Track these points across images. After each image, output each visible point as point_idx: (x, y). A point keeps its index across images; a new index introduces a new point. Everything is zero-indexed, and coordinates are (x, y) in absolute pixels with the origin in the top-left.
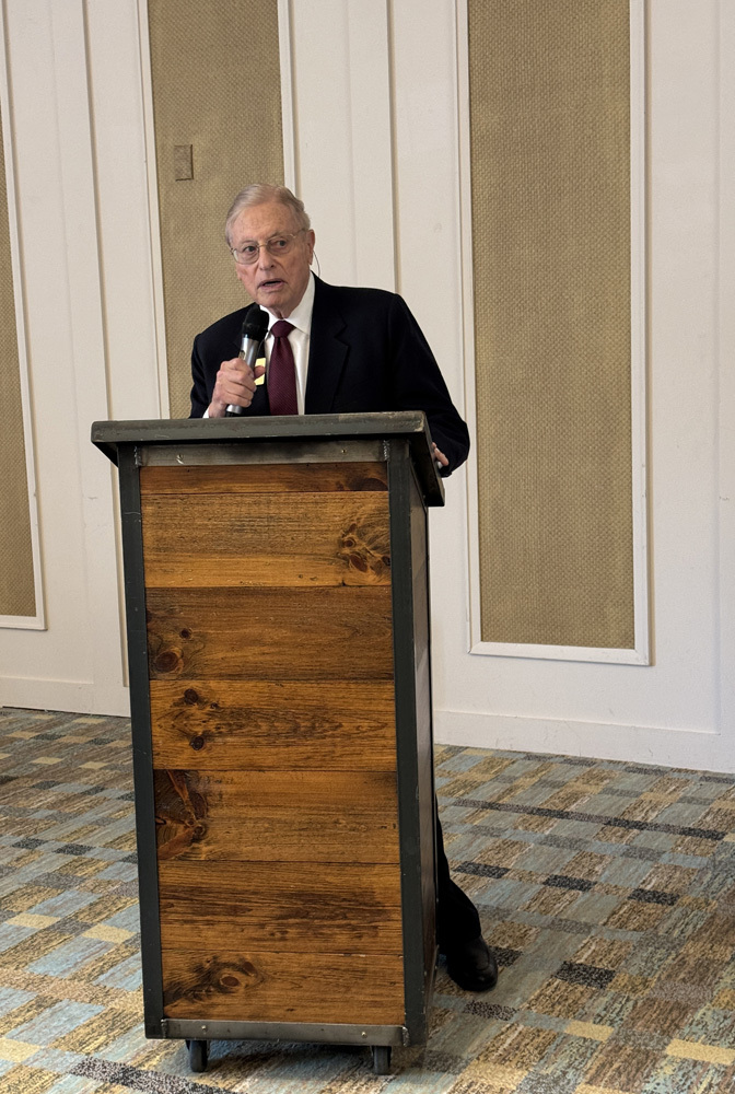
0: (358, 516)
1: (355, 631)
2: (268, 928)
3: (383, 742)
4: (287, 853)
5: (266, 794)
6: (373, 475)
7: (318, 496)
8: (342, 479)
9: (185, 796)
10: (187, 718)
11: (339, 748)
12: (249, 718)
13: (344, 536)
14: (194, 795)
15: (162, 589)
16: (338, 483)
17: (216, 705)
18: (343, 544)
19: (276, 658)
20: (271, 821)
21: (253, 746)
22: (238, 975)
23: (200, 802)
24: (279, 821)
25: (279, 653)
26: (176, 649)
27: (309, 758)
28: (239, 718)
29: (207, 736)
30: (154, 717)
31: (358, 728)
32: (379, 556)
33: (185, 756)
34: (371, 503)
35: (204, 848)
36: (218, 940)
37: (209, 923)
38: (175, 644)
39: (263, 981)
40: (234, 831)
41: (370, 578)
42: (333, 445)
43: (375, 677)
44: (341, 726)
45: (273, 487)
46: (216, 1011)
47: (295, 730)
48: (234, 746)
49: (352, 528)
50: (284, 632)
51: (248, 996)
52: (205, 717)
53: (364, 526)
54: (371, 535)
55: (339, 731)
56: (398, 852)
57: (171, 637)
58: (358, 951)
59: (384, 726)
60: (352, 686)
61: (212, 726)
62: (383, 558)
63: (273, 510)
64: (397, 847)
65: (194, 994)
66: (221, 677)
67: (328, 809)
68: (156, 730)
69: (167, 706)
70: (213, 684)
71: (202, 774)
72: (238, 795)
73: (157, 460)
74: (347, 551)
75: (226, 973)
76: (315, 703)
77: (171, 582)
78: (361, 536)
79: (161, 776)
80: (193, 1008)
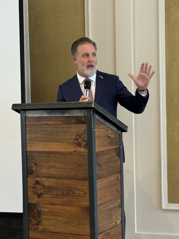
0: (79, 131)
1: (79, 165)
3: (86, 198)
4: (61, 230)
5: (56, 212)
6: (83, 119)
7: (69, 126)
8: (75, 121)
9: (36, 211)
10: (36, 189)
11: (74, 200)
12: (52, 189)
13: (76, 137)
14: (38, 211)
15: (31, 151)
16: (74, 122)
17: (43, 185)
18: (75, 139)
20: (57, 220)
21: (52, 198)
23: (39, 213)
24: (59, 220)
25: (59, 171)
26: (34, 168)
27: (67, 202)
28: (49, 189)
29: (41, 194)
30: (28, 188)
31: (79, 194)
32: (85, 143)
33: (36, 200)
34: (83, 128)
35: (40, 227)
40: (48, 223)
41: (82, 150)
42: (73, 111)
43: (84, 179)
44: (75, 193)
45: (58, 123)
47: (63, 194)
48: (48, 197)
49: (78, 135)
50: (61, 165)
52: (41, 189)
53: (81, 135)
54: (83, 137)
55: (74, 195)
56: (90, 232)
57: (33, 165)
59: (86, 193)
60: (78, 181)
61: (42, 191)
62: (86, 144)
63: (58, 129)
64: (89, 230)
66: (45, 177)
67: (71, 218)
68: (29, 192)
69: (31, 185)
70: (43, 179)
71: (40, 205)
72: (49, 212)
73: (30, 114)
74: (76, 141)
76: (68, 186)
77: (34, 149)
78: (80, 138)
79: (30, 205)
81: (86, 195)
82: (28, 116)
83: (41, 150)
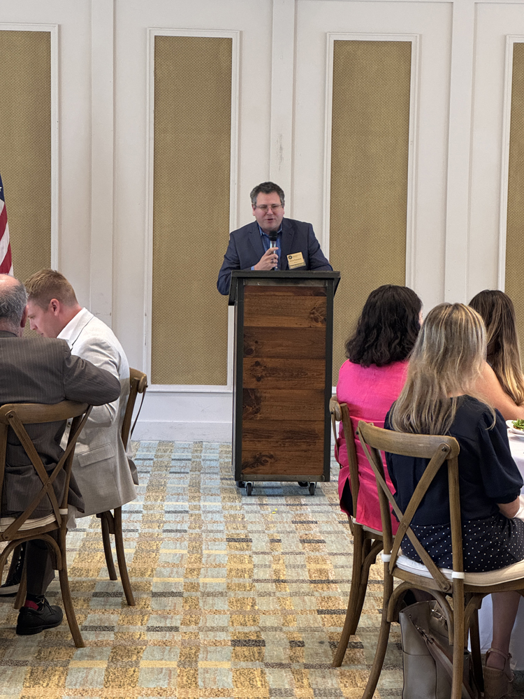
0: (316, 304)
1: (314, 343)
2: (279, 443)
3: (321, 380)
4: (287, 417)
5: (281, 397)
6: (322, 291)
7: (303, 297)
8: (312, 292)
9: (253, 397)
10: (255, 371)
11: (306, 382)
12: (276, 371)
13: (311, 311)
14: (256, 397)
15: (250, 327)
16: (310, 294)
17: (265, 367)
18: (311, 313)
19: (287, 351)
20: (282, 406)
21: (277, 381)
22: (268, 459)
23: (258, 400)
24: (285, 406)
25: (287, 349)
26: (253, 347)
27: (296, 385)
28: (273, 371)
29: (262, 377)
30: (244, 370)
31: (313, 375)
32: (323, 318)
33: (254, 384)
34: (321, 300)
35: (259, 415)
36: (262, 447)
37: (259, 441)
38: (253, 345)
39: (276, 461)
40: (269, 410)
41: (319, 325)
42: (309, 281)
43: (319, 358)
44: (307, 374)
45: (289, 294)
46: (260, 471)
48: (271, 381)
49: (314, 308)
50: (290, 342)
51: (271, 466)
52: (262, 371)
53: (318, 308)
54: (320, 311)
55: (306, 376)
56: (324, 417)
57: (252, 343)
58: (309, 450)
59: (322, 374)
60: (312, 361)
61: (264, 374)
63: (289, 301)
64: (324, 415)
65: (252, 466)
66: (268, 357)
67: (301, 402)
68: (244, 375)
69: (249, 367)
70: (265, 359)
71: (259, 390)
72: (271, 398)
73: (251, 284)
74: (312, 316)
75: (264, 458)
76: (299, 366)
77: (254, 325)
78: (317, 311)
79: (246, 390)
80: (252, 470)
81: (321, 376)
82: (249, 285)
83: (264, 325)
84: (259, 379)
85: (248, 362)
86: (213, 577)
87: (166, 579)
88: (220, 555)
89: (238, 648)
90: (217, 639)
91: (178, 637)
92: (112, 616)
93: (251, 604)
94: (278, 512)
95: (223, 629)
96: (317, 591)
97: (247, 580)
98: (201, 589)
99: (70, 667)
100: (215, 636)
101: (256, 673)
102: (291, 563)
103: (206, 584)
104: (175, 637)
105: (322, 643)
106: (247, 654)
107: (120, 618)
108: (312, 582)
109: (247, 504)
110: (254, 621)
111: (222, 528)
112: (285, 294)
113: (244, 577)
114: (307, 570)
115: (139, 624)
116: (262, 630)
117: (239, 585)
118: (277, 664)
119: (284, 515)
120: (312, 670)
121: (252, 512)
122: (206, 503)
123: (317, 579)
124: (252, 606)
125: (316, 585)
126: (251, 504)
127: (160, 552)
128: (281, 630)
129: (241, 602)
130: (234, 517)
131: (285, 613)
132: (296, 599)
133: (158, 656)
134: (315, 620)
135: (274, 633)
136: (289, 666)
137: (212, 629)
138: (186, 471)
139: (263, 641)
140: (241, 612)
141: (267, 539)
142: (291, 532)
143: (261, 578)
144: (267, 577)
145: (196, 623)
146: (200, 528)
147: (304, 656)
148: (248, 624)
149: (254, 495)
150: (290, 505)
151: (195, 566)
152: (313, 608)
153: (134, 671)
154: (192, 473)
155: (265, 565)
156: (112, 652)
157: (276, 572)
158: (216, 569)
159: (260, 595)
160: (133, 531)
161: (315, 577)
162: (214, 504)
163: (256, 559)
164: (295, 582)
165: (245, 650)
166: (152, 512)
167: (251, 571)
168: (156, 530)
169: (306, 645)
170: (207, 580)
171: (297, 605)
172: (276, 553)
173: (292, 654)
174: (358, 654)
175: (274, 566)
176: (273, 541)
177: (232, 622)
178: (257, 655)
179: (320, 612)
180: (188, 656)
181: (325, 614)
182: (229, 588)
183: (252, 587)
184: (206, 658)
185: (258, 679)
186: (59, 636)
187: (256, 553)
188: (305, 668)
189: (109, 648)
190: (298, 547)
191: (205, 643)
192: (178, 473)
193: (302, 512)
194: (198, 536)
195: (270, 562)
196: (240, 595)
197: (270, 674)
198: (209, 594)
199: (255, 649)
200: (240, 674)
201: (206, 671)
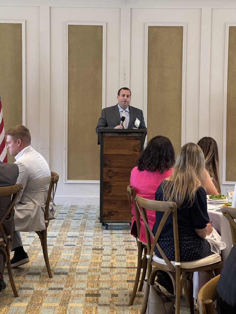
0: (136, 144)
2: (120, 206)
5: (120, 185)
6: (139, 138)
7: (130, 141)
8: (134, 138)
9: (108, 186)
10: (109, 174)
14: (109, 185)
15: (106, 154)
17: (113, 172)
18: (134, 148)
19: (123, 165)
21: (119, 178)
22: (115, 213)
23: (110, 187)
28: (117, 174)
29: (112, 176)
30: (104, 174)
32: (139, 150)
33: (108, 180)
34: (138, 142)
35: (110, 194)
36: (112, 208)
37: (110, 205)
38: (108, 162)
39: (119, 214)
40: (115, 191)
41: (138, 153)
42: (133, 133)
45: (124, 139)
46: (111, 218)
48: (116, 178)
49: (135, 146)
50: (124, 161)
51: (116, 216)
54: (138, 147)
61: (113, 175)
63: (124, 143)
65: (108, 216)
66: (114, 167)
68: (104, 175)
69: (106, 172)
70: (113, 168)
71: (111, 182)
72: (116, 186)
73: (107, 135)
75: (113, 213)
77: (108, 153)
79: (105, 182)
80: (108, 218)
83: (113, 153)
84: (110, 177)
85: (106, 169)
86: (83, 266)
87: (62, 267)
88: (88, 256)
89: (88, 298)
90: (79, 293)
91: (62, 292)
92: (34, 283)
93: (97, 278)
94: (118, 237)
95: (83, 289)
96: (128, 272)
97: (98, 267)
98: (77, 271)
99: (11, 305)
100: (78, 292)
101: (93, 308)
102: (119, 259)
103: (79, 269)
104: (61, 293)
105: (126, 295)
106: (91, 300)
107: (38, 284)
108: (127, 268)
109: (105, 233)
110: (98, 285)
111: (91, 244)
112: (122, 139)
113: (97, 266)
114: (126, 262)
115: (46, 286)
116: (100, 289)
117: (94, 270)
118: (104, 305)
119: (120, 238)
120: (119, 307)
121: (106, 237)
122: (86, 233)
123: (130, 266)
124: (98, 279)
125: (128, 269)
126: (107, 233)
127: (62, 255)
128: (109, 289)
129: (93, 277)
130: (98, 239)
131: (112, 282)
132: (119, 276)
133: (51, 301)
134: (125, 285)
135: (105, 291)
136: (109, 305)
137: (78, 289)
138: (81, 219)
139: (100, 294)
140: (93, 282)
141: (111, 249)
142: (122, 246)
143: (104, 266)
144: (108, 266)
145: (71, 286)
146: (81, 244)
147: (117, 301)
148: (95, 286)
149: (109, 229)
150: (124, 234)
151: (76, 261)
152: (125, 279)
153: (39, 308)
154: (83, 219)
155: (108, 260)
156: (31, 299)
157: (112, 263)
158: (85, 262)
159: (102, 274)
160: (51, 245)
161: (129, 266)
162: (90, 233)
163: (104, 258)
164: (120, 268)
165: (91, 298)
166: (61, 237)
167: (101, 263)
168: (62, 245)
169: (119, 296)
170: (80, 267)
171: (118, 278)
172: (114, 255)
173: (112, 300)
174: (141, 300)
175: (111, 261)
176: (113, 250)
177: (88, 286)
178: (95, 300)
179: (128, 281)
180: (65, 301)
181: (130, 282)
182: (89, 271)
183: (100, 270)
184: (73, 302)
185: (94, 311)
186: (9, 292)
187: (105, 255)
188: (116, 306)
189: (30, 298)
190: (124, 252)
191: (74, 295)
192: (77, 219)
193: (129, 237)
194: (80, 248)
195: (110, 259)
196: (93, 273)
197: (100, 309)
198: (79, 274)
199: (95, 298)
200: (87, 309)
201: (71, 307)
